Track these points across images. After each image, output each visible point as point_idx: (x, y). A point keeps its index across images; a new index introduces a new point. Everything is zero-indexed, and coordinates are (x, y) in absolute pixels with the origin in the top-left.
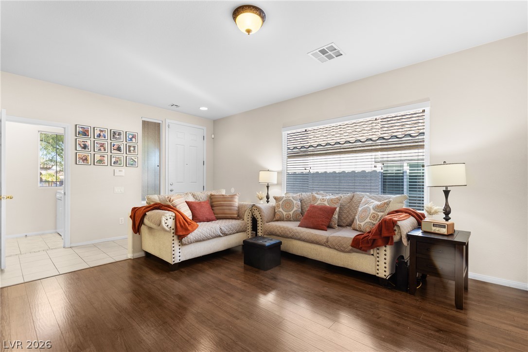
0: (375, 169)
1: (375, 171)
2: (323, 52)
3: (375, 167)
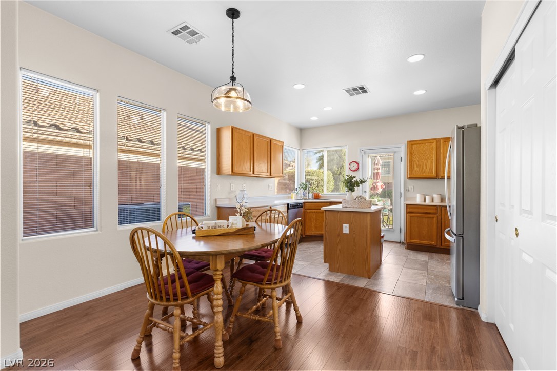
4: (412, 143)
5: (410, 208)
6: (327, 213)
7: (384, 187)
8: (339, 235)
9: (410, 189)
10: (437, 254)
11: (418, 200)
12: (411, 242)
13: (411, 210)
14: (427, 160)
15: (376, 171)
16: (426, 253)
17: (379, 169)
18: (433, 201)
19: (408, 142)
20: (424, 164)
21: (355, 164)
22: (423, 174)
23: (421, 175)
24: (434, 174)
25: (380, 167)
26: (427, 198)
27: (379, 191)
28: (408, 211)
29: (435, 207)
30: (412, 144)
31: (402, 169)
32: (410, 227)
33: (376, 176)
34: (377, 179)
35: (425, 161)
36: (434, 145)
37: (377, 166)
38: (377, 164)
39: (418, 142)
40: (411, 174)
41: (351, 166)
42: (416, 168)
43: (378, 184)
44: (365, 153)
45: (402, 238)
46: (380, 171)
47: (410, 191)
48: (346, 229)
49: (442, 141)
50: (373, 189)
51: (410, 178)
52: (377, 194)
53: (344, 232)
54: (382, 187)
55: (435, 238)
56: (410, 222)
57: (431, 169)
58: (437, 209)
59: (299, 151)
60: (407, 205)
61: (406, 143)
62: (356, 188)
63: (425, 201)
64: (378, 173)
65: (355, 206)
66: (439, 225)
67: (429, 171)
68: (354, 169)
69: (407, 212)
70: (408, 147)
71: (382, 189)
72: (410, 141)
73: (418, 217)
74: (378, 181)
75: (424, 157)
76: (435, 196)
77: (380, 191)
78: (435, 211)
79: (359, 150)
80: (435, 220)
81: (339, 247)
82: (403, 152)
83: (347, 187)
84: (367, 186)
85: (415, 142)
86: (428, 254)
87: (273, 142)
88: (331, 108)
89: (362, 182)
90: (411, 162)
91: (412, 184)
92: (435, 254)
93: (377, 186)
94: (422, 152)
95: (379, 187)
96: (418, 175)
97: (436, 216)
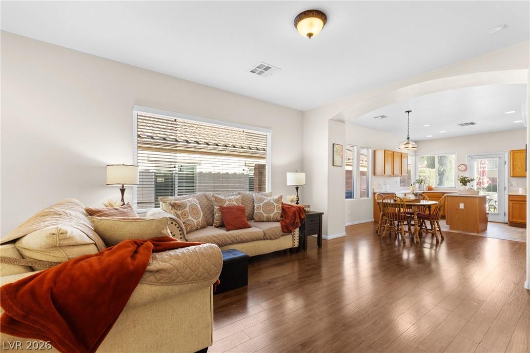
0: (243, 172)
1: (243, 174)
2: (267, 68)
3: (244, 170)
5: (512, 197)
6: (449, 197)
7: (490, 182)
8: (457, 209)
9: (513, 184)
11: (521, 193)
12: (512, 221)
13: (513, 199)
15: (482, 169)
17: (485, 167)
19: (511, 150)
21: (463, 166)
27: (485, 185)
30: (514, 153)
31: (506, 170)
32: (512, 211)
33: (483, 173)
34: (483, 176)
37: (483, 166)
38: (483, 164)
40: (513, 173)
41: (460, 168)
44: (472, 158)
45: (506, 219)
46: (486, 169)
48: (462, 206)
50: (479, 183)
51: (513, 176)
52: (483, 188)
53: (460, 208)
54: (488, 182)
56: (512, 207)
59: (414, 157)
60: (510, 195)
61: (509, 151)
62: (468, 184)
64: (483, 171)
65: (468, 194)
68: (463, 169)
69: (510, 201)
70: (511, 155)
71: (488, 184)
74: (484, 177)
77: (486, 185)
79: (467, 156)
81: (457, 216)
82: (506, 158)
83: (462, 182)
84: (475, 182)
87: (403, 155)
89: (472, 180)
90: (513, 165)
91: (515, 181)
93: (483, 181)
95: (485, 182)
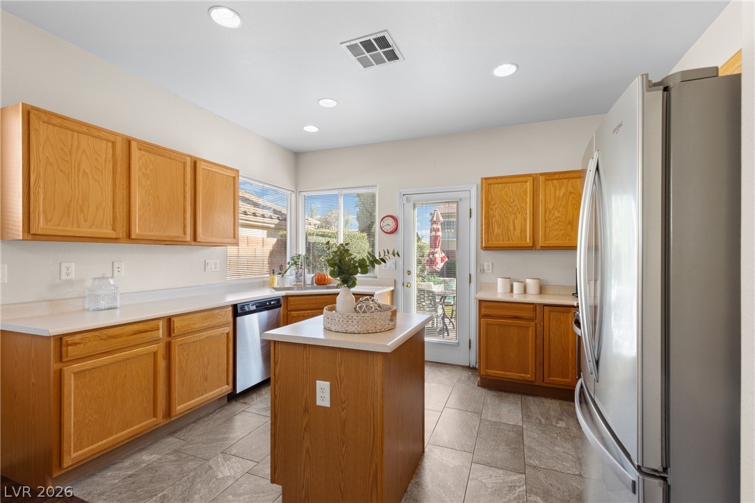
4: (491, 181)
5: (486, 307)
7: (446, 259)
8: (306, 410)
9: (486, 268)
10: (535, 399)
11: (500, 292)
12: (487, 375)
13: (488, 310)
14: (515, 214)
15: (434, 233)
16: (516, 396)
17: (438, 230)
18: (525, 291)
19: (482, 179)
20: (511, 221)
21: (390, 221)
22: (508, 240)
23: (506, 243)
24: (528, 241)
25: (440, 227)
26: (516, 285)
27: (437, 266)
28: (483, 313)
29: (532, 306)
30: (489, 184)
31: (472, 230)
32: (487, 344)
33: (434, 242)
34: (435, 247)
35: (513, 216)
36: (529, 185)
37: (435, 226)
38: (435, 222)
39: (499, 180)
40: (487, 241)
41: (385, 224)
42: (497, 230)
43: (437, 255)
44: (408, 200)
45: (471, 358)
46: (440, 234)
47: (487, 271)
48: (323, 393)
49: (541, 178)
51: (486, 248)
52: (436, 272)
53: (319, 402)
54: (442, 260)
55: (531, 367)
56: (487, 334)
57: (523, 231)
58: (535, 310)
59: (293, 195)
60: (481, 301)
61: (480, 183)
63: (512, 290)
64: (436, 237)
65: (351, 329)
66: (540, 341)
67: (519, 235)
68: (389, 229)
69: (482, 316)
70: (482, 189)
71: (443, 264)
72: (486, 179)
73: (500, 325)
74: (436, 250)
75: (511, 209)
76: (529, 281)
77: (440, 265)
78: (531, 315)
79: (398, 195)
80: (531, 332)
81: (306, 444)
82: (473, 200)
85: (495, 181)
86: (518, 398)
88: (334, 104)
90: (487, 217)
91: (489, 258)
92: (531, 398)
93: (435, 259)
94: (508, 200)
95: (439, 260)
96: (501, 243)
97: (533, 324)
